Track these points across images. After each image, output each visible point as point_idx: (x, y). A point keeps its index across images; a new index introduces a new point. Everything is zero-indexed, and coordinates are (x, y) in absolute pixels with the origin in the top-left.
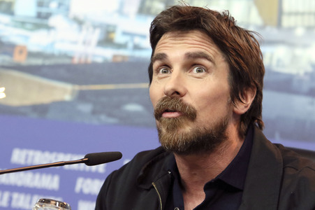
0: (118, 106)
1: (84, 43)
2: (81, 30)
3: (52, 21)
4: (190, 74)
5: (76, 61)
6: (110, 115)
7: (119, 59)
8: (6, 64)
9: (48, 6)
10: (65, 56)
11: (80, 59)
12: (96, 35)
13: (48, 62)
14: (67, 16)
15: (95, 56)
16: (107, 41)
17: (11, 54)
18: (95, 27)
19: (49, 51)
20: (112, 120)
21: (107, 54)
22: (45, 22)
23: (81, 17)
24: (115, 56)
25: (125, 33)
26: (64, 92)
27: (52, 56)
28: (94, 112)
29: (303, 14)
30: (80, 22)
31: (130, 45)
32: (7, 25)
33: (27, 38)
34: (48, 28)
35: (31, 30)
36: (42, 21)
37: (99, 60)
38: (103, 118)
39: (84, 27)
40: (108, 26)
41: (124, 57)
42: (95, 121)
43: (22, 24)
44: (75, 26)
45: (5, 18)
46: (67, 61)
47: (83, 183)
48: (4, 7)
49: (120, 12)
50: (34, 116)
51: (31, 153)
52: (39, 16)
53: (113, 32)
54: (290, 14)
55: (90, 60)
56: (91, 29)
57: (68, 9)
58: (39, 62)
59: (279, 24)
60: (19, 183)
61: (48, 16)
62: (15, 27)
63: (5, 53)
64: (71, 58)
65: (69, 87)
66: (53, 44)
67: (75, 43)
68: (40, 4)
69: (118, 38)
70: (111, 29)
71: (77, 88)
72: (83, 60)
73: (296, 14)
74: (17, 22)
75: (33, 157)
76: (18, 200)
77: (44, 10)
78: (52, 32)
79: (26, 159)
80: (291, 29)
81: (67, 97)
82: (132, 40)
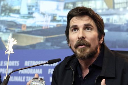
0: (60, 42)
1: (46, 21)
2: (44, 17)
3: (34, 15)
5: (44, 28)
6: (58, 46)
7: (59, 26)
8: (19, 31)
9: (32, 10)
10: (40, 26)
11: (45, 27)
12: (50, 18)
13: (34, 29)
14: (39, 12)
15: (50, 25)
16: (54, 20)
17: (21, 28)
18: (49, 15)
19: (34, 25)
20: (58, 48)
21: (55, 24)
22: (31, 15)
23: (44, 13)
24: (57, 25)
25: (60, 16)
26: (41, 39)
27: (35, 27)
28: (52, 45)
29: (122, 3)
30: (44, 14)
31: (62, 20)
32: (18, 18)
33: (26, 22)
34: (33, 17)
35: (27, 19)
36: (30, 15)
37: (52, 27)
38: (55, 47)
39: (45, 16)
40: (54, 14)
41: (60, 25)
42: (53, 49)
43: (23, 17)
44: (42, 16)
45: (17, 16)
46: (41, 28)
47: (50, 71)
48: (16, 12)
49: (58, 9)
50: (31, 49)
51: (31, 62)
52: (29, 13)
53: (56, 16)
54: (117, 4)
55: (48, 27)
56: (48, 16)
57: (39, 10)
58: (31, 30)
59: (114, 8)
60: (28, 73)
61: (32, 13)
62: (21, 18)
63: (19, 28)
64: (42, 27)
65: (42, 37)
66: (35, 23)
67: (43, 22)
68: (29, 9)
69: (58, 18)
70: (55, 15)
71: (45, 37)
72: (46, 27)
73: (119, 3)
74: (21, 16)
75: (32, 63)
76: (28, 79)
77: (31, 11)
78: (34, 19)
79: (30, 64)
80: (118, 9)
81: (42, 41)
82: (63, 19)
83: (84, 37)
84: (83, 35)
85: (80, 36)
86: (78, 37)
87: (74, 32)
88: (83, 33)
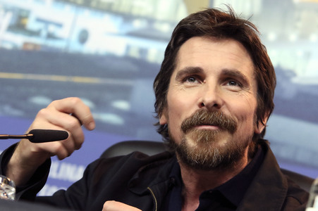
0: (25, 98)
4: (224, 87)
6: (15, 107)
7: (30, 48)
12: (7, 19)
16: (18, 26)
18: (7, 10)
20: (16, 113)
21: (18, 40)
24: (26, 44)
25: (39, 20)
31: (44, 33)
37: (8, 46)
38: (7, 109)
40: (21, 10)
41: (35, 45)
53: (26, 17)
56: (2, 12)
69: (31, 24)
70: (24, 14)
82: (46, 28)
83: (220, 102)
84: (217, 96)
85: (209, 98)
86: (200, 101)
87: (188, 83)
88: (216, 90)
